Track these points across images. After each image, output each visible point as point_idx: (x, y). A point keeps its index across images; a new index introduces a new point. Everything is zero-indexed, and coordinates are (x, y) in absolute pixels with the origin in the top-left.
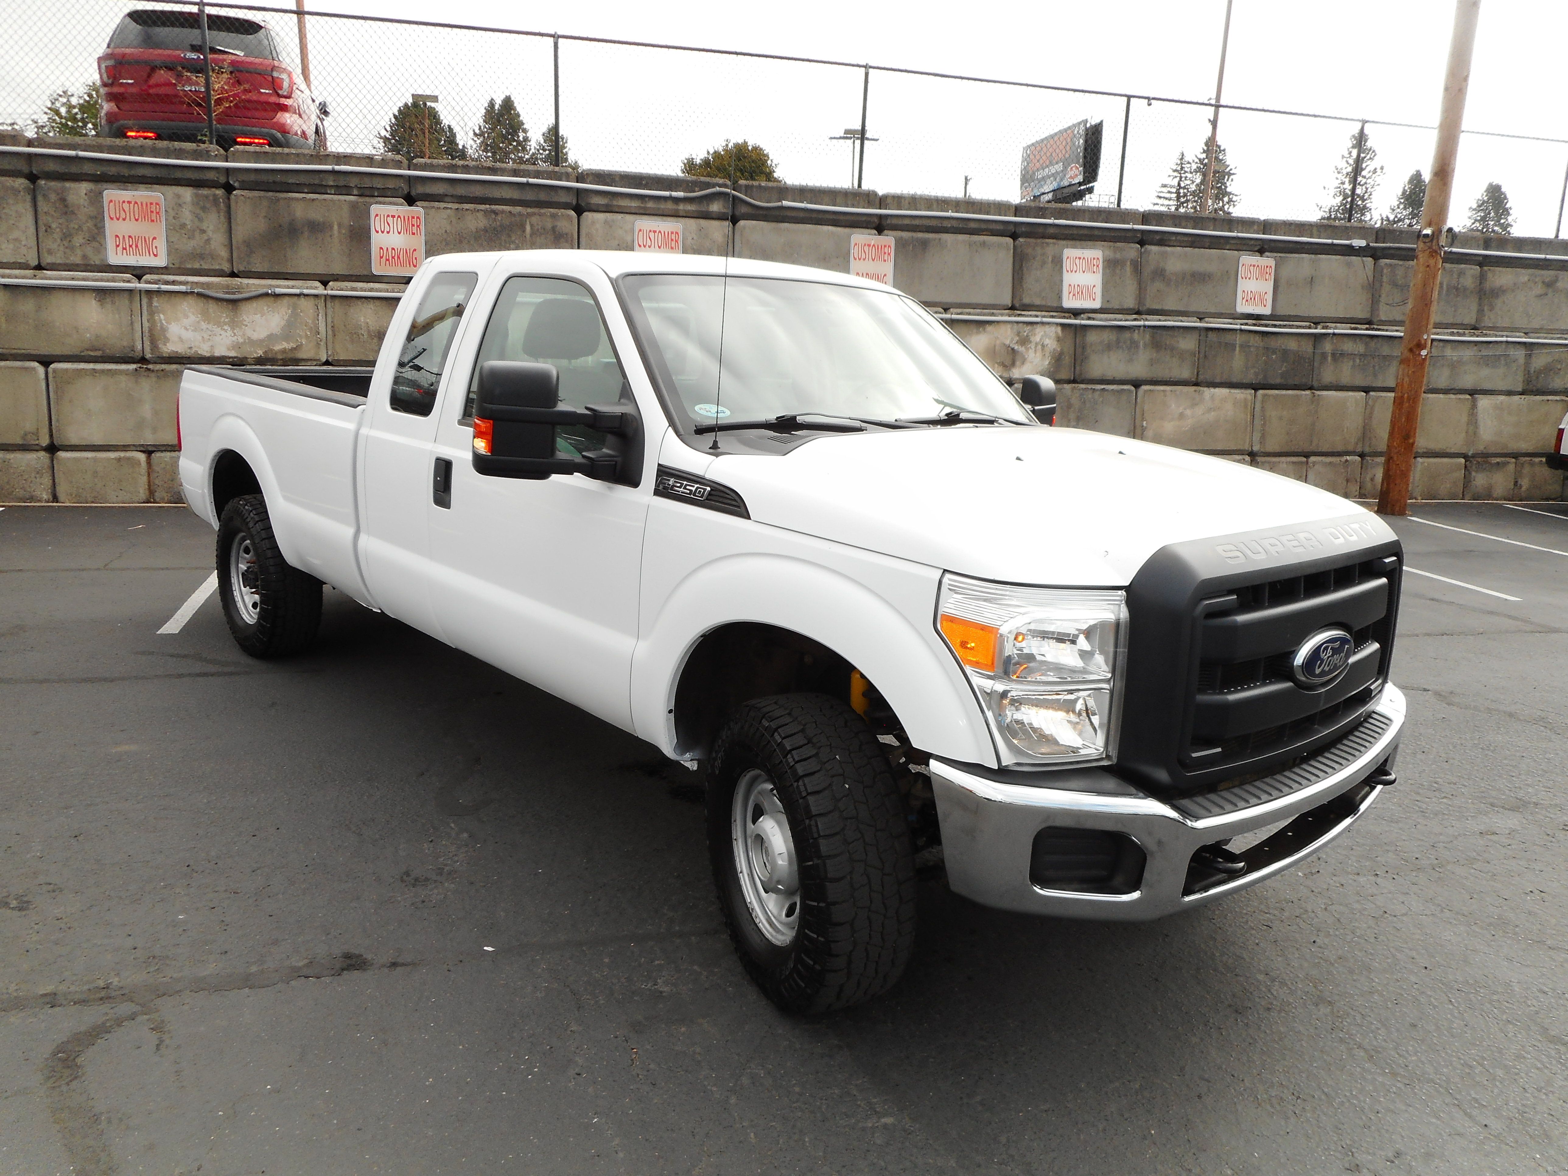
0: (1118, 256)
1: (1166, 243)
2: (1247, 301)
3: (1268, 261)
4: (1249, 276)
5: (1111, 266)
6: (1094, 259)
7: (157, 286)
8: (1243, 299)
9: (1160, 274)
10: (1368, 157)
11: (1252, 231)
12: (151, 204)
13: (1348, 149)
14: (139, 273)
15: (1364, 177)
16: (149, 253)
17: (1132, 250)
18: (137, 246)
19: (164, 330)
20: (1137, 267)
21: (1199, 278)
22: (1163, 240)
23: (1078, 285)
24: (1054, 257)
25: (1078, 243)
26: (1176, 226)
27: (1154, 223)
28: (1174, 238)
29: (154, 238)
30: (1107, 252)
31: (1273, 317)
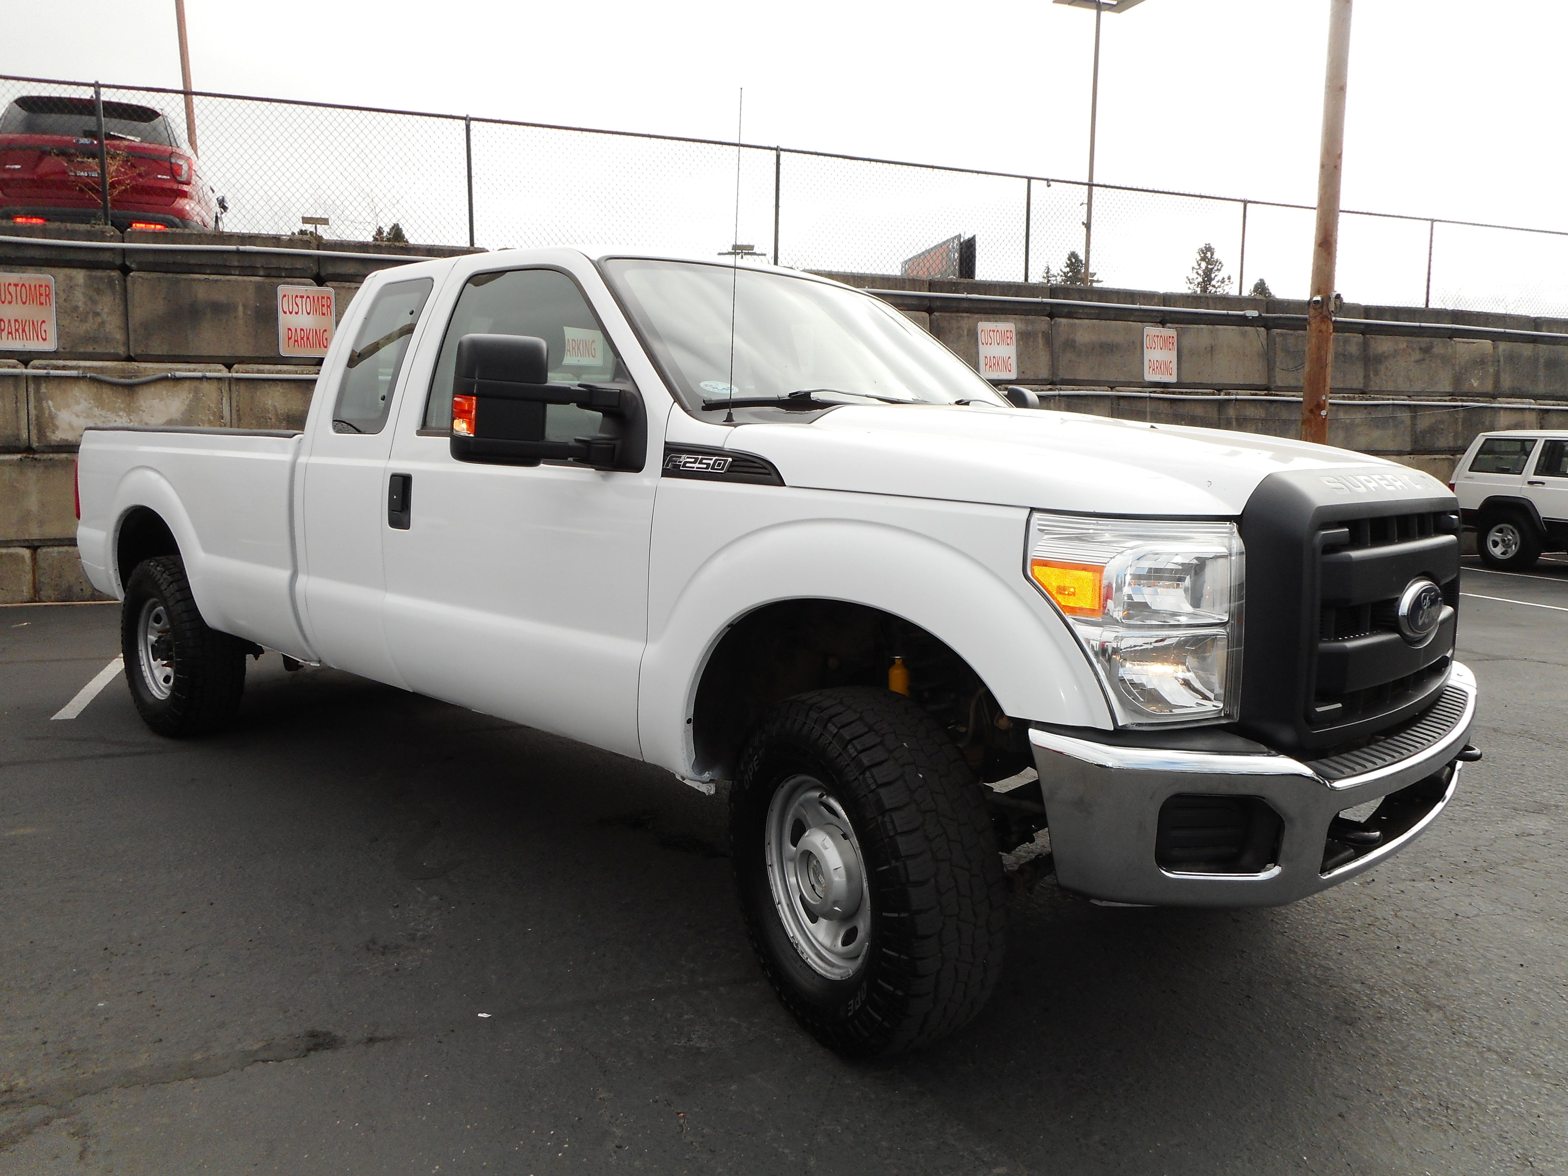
0: (1030, 328)
1: (1075, 316)
2: (1154, 370)
3: (1170, 332)
4: (1154, 346)
5: (1024, 338)
6: (1007, 331)
7: (46, 371)
8: (1150, 368)
9: (1070, 345)
10: (1216, 268)
11: (1153, 303)
12: (40, 286)
13: (1198, 262)
14: (25, 358)
15: (1214, 286)
16: (37, 336)
17: (1042, 323)
18: (24, 330)
19: (52, 417)
20: (1049, 340)
21: (1108, 348)
22: (1071, 312)
23: (994, 357)
24: (969, 330)
25: (991, 316)
26: (1082, 300)
27: (1062, 297)
28: (1081, 311)
29: (43, 322)
30: (1019, 325)
31: (1179, 385)
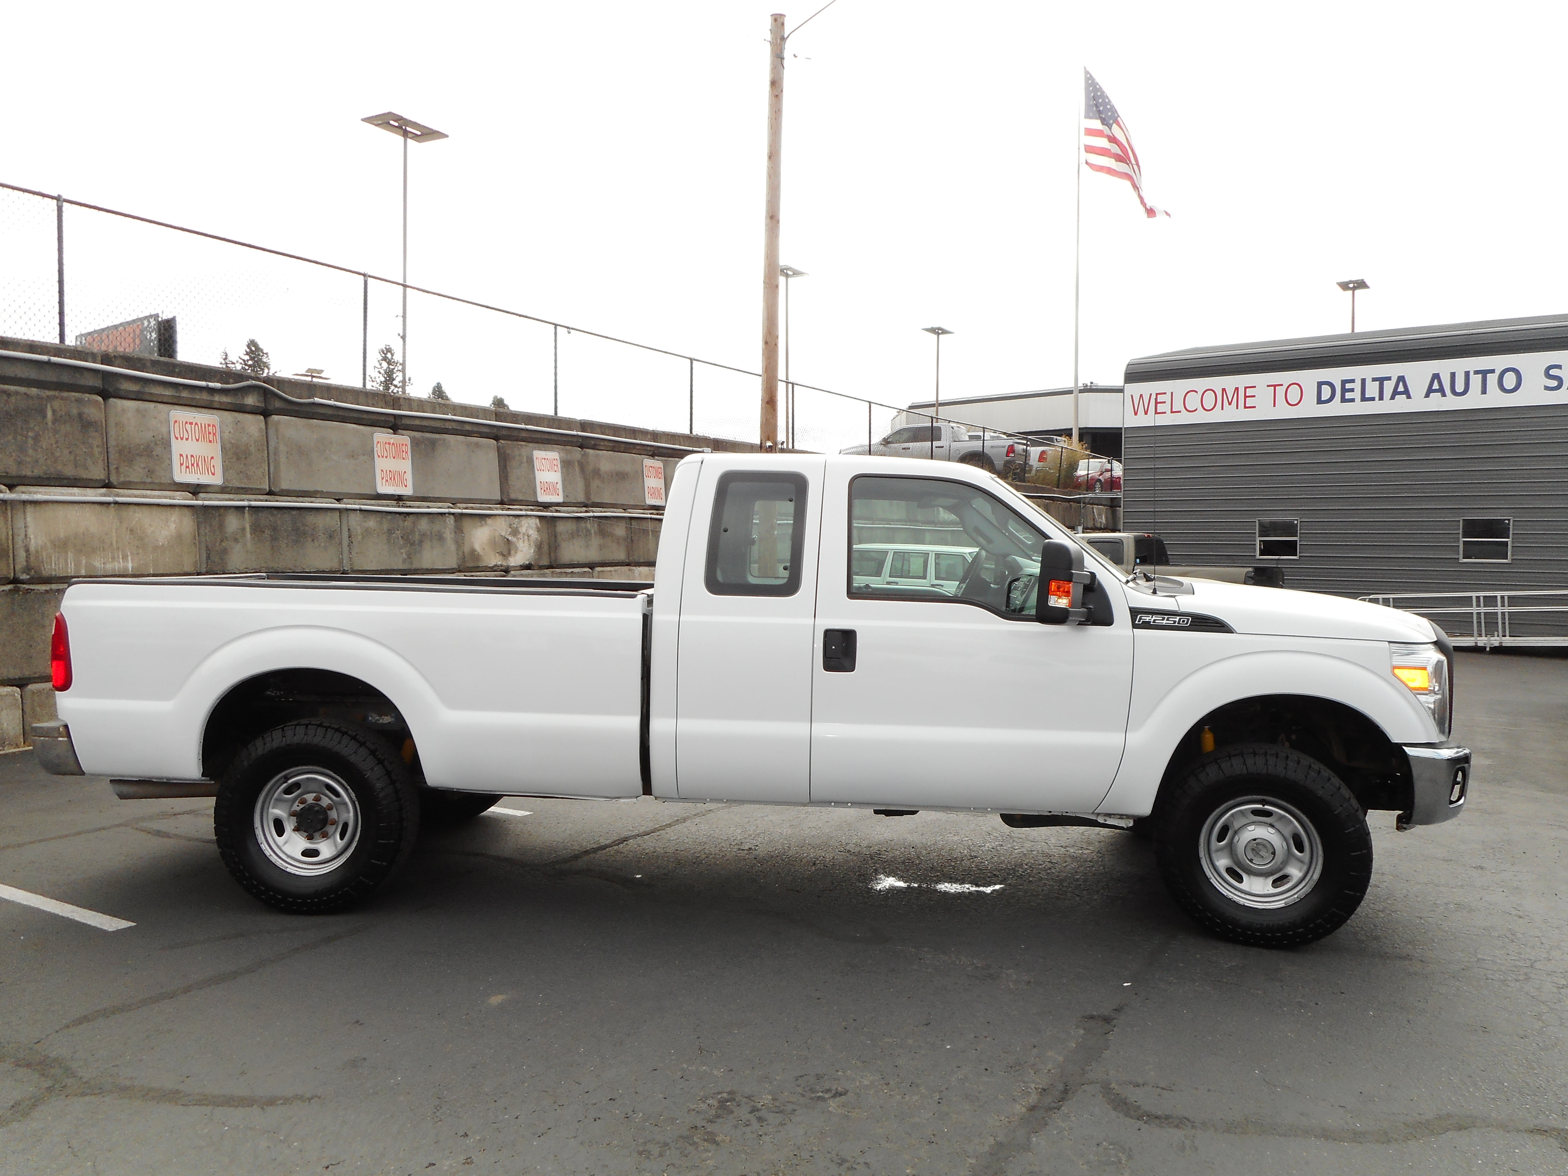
0: (569, 457)
1: (598, 447)
2: (650, 495)
3: (659, 463)
4: (650, 475)
5: (566, 465)
6: (554, 459)
8: (648, 493)
9: (597, 473)
11: (648, 439)
17: (576, 453)
20: (582, 466)
21: (621, 476)
22: (595, 444)
23: (544, 483)
24: (529, 458)
25: (541, 445)
26: (602, 434)
27: (589, 430)
28: (602, 444)
30: (562, 454)
